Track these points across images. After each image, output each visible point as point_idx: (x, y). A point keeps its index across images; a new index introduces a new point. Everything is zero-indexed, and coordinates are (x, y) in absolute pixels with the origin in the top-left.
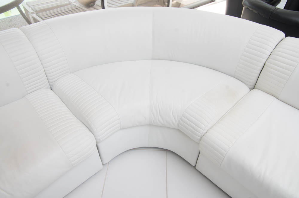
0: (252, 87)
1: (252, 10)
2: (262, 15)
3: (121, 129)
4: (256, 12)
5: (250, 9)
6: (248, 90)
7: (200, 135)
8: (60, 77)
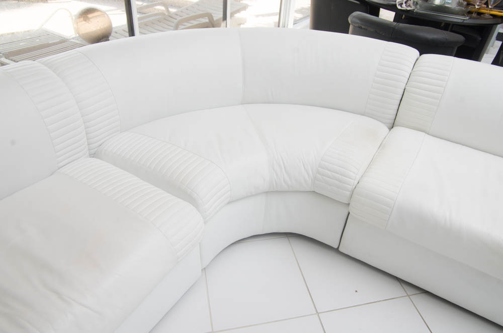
0: (391, 125)
1: (366, 28)
2: (381, 33)
3: (229, 203)
4: (372, 30)
5: (363, 27)
6: (387, 130)
7: (350, 188)
8: (106, 138)
